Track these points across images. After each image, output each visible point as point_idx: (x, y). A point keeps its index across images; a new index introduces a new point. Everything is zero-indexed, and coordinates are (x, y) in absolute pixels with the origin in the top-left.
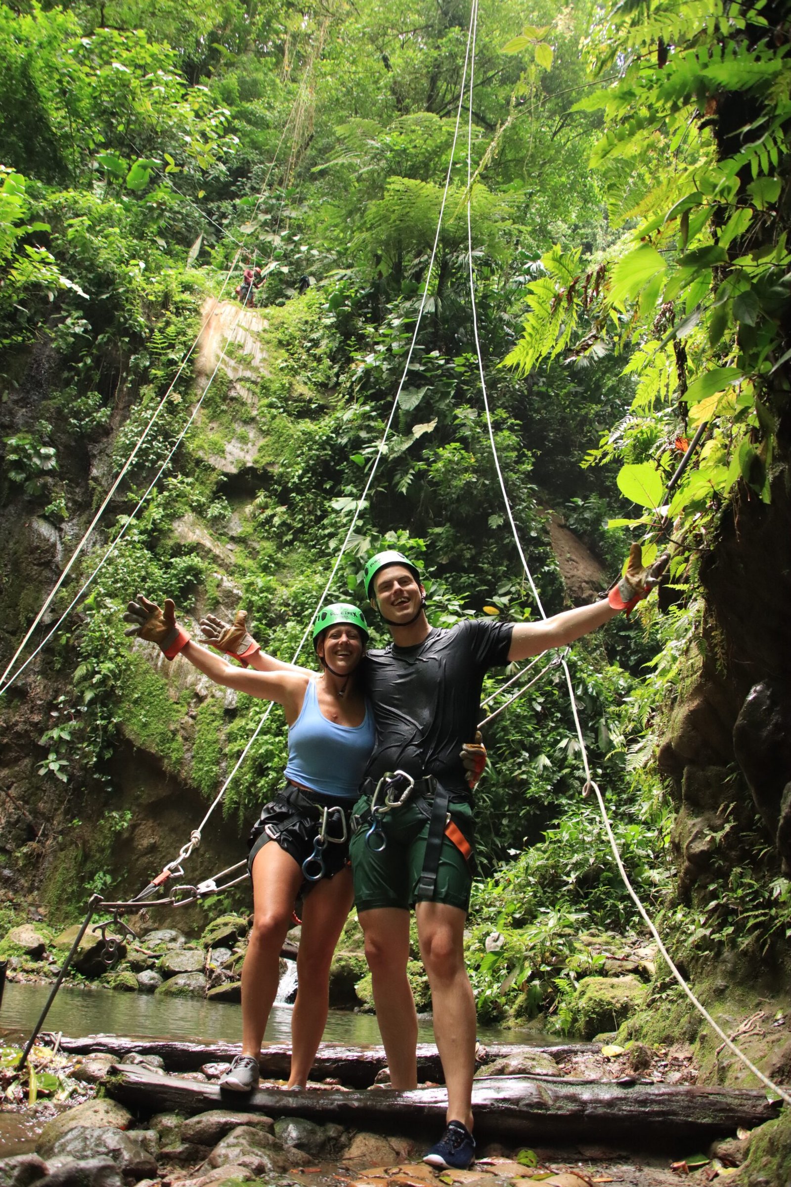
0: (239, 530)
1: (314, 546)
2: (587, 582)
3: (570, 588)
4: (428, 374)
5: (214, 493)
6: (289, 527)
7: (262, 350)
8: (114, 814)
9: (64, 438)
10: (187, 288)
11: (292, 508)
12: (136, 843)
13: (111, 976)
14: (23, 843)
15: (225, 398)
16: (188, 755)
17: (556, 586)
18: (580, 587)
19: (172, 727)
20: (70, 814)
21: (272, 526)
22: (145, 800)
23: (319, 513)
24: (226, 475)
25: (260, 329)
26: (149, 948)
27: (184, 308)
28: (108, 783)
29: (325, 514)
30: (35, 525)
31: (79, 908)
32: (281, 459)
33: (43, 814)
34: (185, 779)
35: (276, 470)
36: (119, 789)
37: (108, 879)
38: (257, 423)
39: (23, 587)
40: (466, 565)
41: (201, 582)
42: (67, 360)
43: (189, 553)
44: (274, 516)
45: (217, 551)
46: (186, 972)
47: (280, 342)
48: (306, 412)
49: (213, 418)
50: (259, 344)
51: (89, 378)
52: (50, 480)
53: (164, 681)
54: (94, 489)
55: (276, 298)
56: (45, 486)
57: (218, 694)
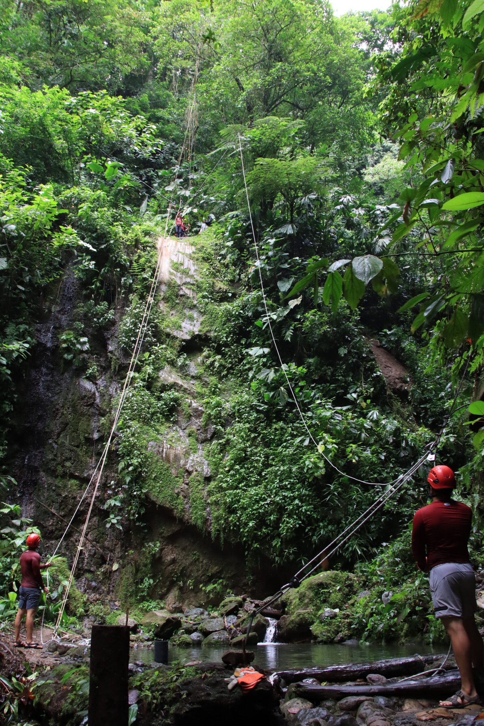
0: (196, 372)
1: (240, 377)
2: (398, 379)
3: (389, 384)
4: (293, 270)
5: (179, 352)
6: (224, 367)
7: (194, 265)
8: (150, 544)
9: (91, 330)
10: (147, 233)
11: (224, 355)
12: (163, 559)
13: (175, 637)
14: (100, 566)
15: (177, 296)
16: (187, 506)
17: (382, 383)
18: (395, 382)
19: (176, 491)
20: (125, 547)
21: (214, 368)
22: (166, 534)
23: (240, 357)
24: (184, 340)
25: (191, 252)
26: (191, 620)
27: (147, 246)
28: (144, 528)
29: (243, 357)
30: (81, 383)
31: (137, 600)
32: (214, 328)
33: (108, 548)
34: (187, 520)
35: (212, 334)
36: (150, 529)
37: (151, 581)
38: (197, 308)
39: (80, 419)
40: (329, 378)
41: (179, 405)
42: (85, 284)
43: (170, 390)
44: (215, 361)
45: (186, 386)
46: (216, 631)
47: (203, 258)
48: (224, 298)
49: (172, 308)
50: (191, 261)
51: (99, 294)
52: (86, 355)
53: (168, 465)
54: (111, 358)
55: (192, 228)
56: (84, 359)
57: (199, 469)
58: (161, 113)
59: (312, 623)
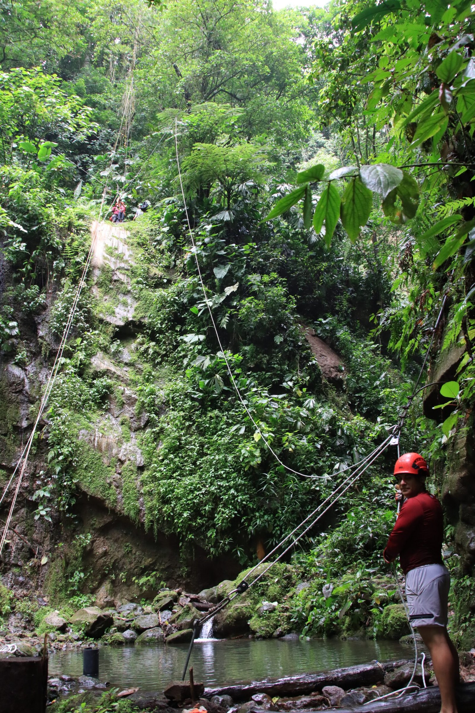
0: (129, 358)
1: (174, 364)
2: (333, 368)
3: (324, 373)
4: (229, 257)
5: (112, 338)
6: (159, 354)
7: (129, 250)
8: (81, 536)
9: (20, 315)
10: (80, 217)
11: (158, 342)
12: (95, 552)
13: (107, 636)
14: (29, 559)
15: (111, 281)
16: (119, 496)
17: (317, 372)
18: (330, 371)
19: (108, 481)
20: (55, 540)
21: (148, 355)
22: (98, 525)
23: (175, 344)
24: (118, 327)
25: (126, 237)
26: (124, 617)
27: (80, 230)
28: (75, 519)
29: (178, 344)
30: (10, 369)
31: (67, 595)
32: (148, 314)
33: (37, 541)
34: (120, 511)
35: (146, 321)
36: (81, 521)
37: (82, 575)
38: (132, 294)
39: (8, 407)
40: (264, 366)
41: (112, 392)
42: (15, 267)
43: (102, 376)
44: (149, 348)
45: (119, 373)
46: (150, 628)
47: (138, 243)
48: (159, 284)
49: (106, 293)
50: (126, 246)
51: (29, 277)
52: (15, 340)
53: (100, 454)
54: (42, 343)
55: (127, 214)
56: (13, 344)
57: (132, 458)
58: (96, 98)
59: (250, 617)
